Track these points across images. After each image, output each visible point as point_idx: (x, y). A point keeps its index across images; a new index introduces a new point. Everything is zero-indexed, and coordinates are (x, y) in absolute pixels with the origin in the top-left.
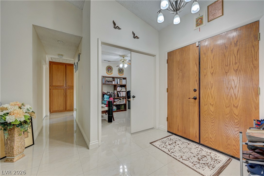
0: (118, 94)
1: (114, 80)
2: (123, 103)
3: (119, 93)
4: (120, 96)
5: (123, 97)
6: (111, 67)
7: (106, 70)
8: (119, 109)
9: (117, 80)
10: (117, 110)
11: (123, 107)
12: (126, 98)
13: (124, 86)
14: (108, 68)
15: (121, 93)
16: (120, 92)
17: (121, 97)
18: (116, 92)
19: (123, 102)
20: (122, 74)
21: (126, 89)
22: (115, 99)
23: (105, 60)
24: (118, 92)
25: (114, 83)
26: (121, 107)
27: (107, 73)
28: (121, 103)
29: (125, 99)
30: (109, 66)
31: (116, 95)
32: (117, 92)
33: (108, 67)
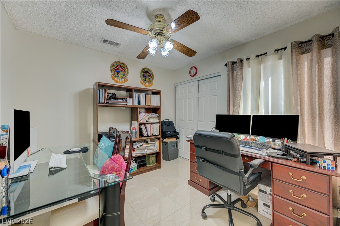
0: (140, 130)
1: (131, 97)
2: (152, 152)
3: (143, 127)
4: (145, 134)
5: (153, 135)
6: (124, 64)
7: (112, 72)
8: (145, 165)
9: (139, 96)
10: (137, 169)
11: (153, 159)
12: (159, 139)
13: (155, 110)
14: (117, 67)
15: (148, 126)
16: (144, 124)
17: (148, 136)
18: (135, 124)
19: (153, 147)
20: (150, 84)
21: (159, 117)
22: (134, 142)
23: (105, 41)
24: (141, 124)
25: (130, 102)
26: (149, 159)
27: (112, 78)
28: (148, 152)
29: (157, 141)
30: (119, 62)
31: (136, 132)
32: (140, 126)
33: (116, 64)
